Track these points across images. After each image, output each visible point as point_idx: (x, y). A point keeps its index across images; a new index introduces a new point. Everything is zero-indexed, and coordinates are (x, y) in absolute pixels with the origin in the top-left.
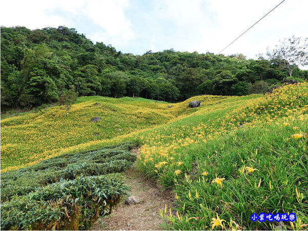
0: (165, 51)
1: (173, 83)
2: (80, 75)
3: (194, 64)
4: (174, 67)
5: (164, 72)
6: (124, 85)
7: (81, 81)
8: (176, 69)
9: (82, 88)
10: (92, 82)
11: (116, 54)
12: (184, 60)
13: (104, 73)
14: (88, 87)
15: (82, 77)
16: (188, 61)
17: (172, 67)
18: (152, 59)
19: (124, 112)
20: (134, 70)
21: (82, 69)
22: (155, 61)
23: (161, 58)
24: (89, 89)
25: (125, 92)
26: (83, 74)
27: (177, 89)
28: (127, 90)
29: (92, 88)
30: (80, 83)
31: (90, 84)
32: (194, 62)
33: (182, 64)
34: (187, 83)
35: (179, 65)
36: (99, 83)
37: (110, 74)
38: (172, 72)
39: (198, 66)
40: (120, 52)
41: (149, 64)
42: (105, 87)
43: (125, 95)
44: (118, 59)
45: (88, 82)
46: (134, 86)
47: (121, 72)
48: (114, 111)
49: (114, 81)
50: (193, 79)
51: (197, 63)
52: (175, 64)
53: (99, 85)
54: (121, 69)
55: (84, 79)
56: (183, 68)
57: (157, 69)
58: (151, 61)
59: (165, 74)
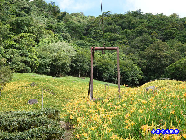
0: (129, 13)
1: (133, 60)
2: (12, 46)
3: (167, 34)
4: (140, 38)
5: (124, 43)
6: (68, 61)
7: (13, 53)
8: (141, 41)
9: (14, 63)
10: (26, 56)
11: (60, 15)
12: (155, 28)
13: (42, 44)
14: (22, 61)
15: (15, 48)
16: (159, 29)
17: (135, 37)
18: (110, 24)
19: (65, 95)
20: (83, 39)
21: (16, 38)
22: (113, 27)
23: (123, 22)
24: (23, 64)
25: (69, 69)
26: (17, 45)
27: (138, 68)
28: (71, 67)
29: (26, 63)
30: (12, 56)
31: (24, 58)
32: (168, 31)
33: (150, 33)
34: (154, 61)
35: (145, 35)
36: (36, 57)
37: (51, 44)
38: (135, 44)
39: (173, 38)
40: (65, 14)
41: (105, 32)
42: (43, 62)
43: (69, 74)
44: (62, 23)
45: (21, 55)
46: (80, 62)
47: (65, 43)
48: (53, 93)
49: (55, 54)
50: (162, 57)
51: (172, 34)
52: (141, 33)
53: (35, 60)
54: (65, 38)
55: (17, 51)
56: (151, 39)
57: (115, 39)
58: (108, 27)
59: (125, 47)
